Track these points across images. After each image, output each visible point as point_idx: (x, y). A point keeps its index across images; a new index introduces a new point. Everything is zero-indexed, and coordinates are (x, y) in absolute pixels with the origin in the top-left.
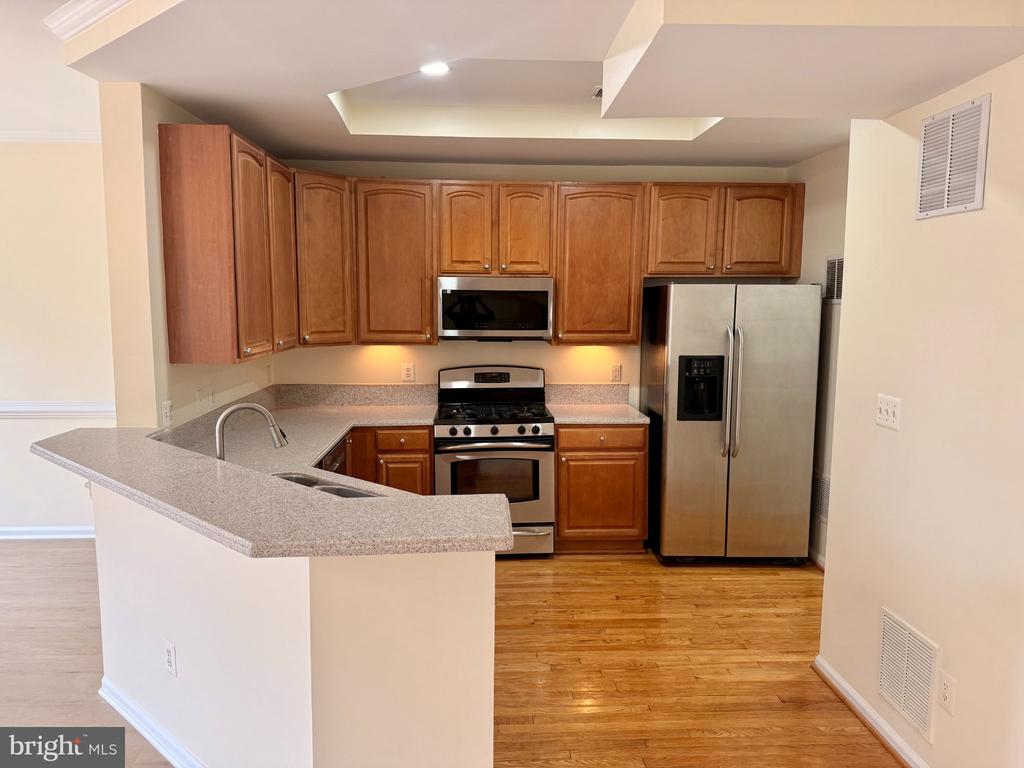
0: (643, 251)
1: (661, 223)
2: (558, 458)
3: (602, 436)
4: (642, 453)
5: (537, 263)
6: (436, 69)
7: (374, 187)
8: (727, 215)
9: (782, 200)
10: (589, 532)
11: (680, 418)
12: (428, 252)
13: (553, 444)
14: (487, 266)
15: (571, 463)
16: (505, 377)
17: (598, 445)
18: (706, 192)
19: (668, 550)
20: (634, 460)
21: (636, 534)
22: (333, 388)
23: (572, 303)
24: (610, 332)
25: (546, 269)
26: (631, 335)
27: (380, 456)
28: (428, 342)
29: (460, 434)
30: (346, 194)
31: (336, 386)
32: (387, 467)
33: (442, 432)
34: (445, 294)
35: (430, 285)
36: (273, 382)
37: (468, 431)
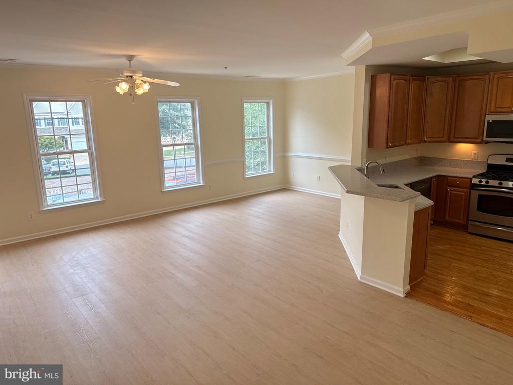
7: (463, 78)
12: (485, 104)
27: (448, 187)
28: (480, 143)
29: (483, 183)
30: (450, 83)
32: (451, 193)
33: (475, 181)
34: (489, 122)
35: (483, 118)
36: (419, 155)
37: (487, 182)
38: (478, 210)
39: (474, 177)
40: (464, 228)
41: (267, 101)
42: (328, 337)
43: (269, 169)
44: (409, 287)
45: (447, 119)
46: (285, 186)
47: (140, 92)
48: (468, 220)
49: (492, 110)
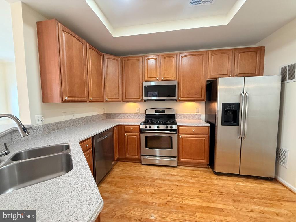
0: (207, 71)
1: (212, 63)
2: (179, 136)
3: (194, 130)
4: (207, 136)
5: (173, 77)
7: (127, 59)
8: (236, 58)
9: (256, 52)
10: (189, 160)
11: (222, 125)
12: (141, 76)
13: (177, 132)
14: (157, 79)
15: (183, 138)
16: (164, 111)
17: (192, 133)
18: (229, 52)
19: (217, 170)
20: (205, 138)
21: (205, 162)
22: (119, 114)
23: (183, 88)
24: (195, 97)
25: (175, 79)
26: (203, 98)
27: (126, 133)
28: (141, 101)
29: (148, 128)
30: (119, 61)
31: (120, 114)
32: (128, 137)
33: (143, 127)
34: (145, 87)
35: (141, 84)
36: (106, 112)
37: (150, 127)
38: (146, 147)
39: (141, 123)
40: (139, 161)
45: (120, 86)
48: (142, 156)
49: (146, 80)
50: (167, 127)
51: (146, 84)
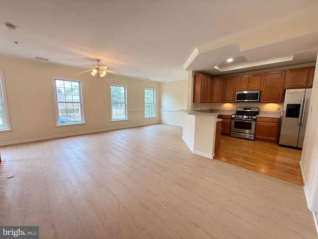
0: (284, 84)
1: (290, 77)
2: (256, 123)
4: (277, 124)
5: (257, 88)
6: (230, 60)
7: (227, 79)
10: (262, 137)
11: (286, 117)
12: (235, 87)
13: (255, 120)
14: (246, 89)
15: (259, 124)
16: (250, 109)
17: (266, 121)
19: (280, 143)
20: (275, 125)
21: (274, 139)
24: (274, 100)
25: (259, 89)
26: (279, 101)
28: (234, 102)
29: (236, 117)
30: (222, 81)
33: (233, 116)
34: (237, 94)
35: (235, 93)
36: (210, 109)
37: (238, 116)
38: (234, 127)
39: (233, 115)
40: (229, 135)
41: (154, 89)
42: (183, 176)
43: (154, 115)
44: (214, 155)
45: (221, 94)
46: (160, 122)
47: (102, 76)
48: (231, 132)
49: (238, 90)
50: (249, 117)
51: (238, 93)
